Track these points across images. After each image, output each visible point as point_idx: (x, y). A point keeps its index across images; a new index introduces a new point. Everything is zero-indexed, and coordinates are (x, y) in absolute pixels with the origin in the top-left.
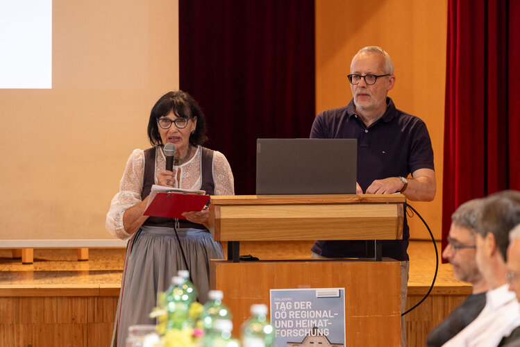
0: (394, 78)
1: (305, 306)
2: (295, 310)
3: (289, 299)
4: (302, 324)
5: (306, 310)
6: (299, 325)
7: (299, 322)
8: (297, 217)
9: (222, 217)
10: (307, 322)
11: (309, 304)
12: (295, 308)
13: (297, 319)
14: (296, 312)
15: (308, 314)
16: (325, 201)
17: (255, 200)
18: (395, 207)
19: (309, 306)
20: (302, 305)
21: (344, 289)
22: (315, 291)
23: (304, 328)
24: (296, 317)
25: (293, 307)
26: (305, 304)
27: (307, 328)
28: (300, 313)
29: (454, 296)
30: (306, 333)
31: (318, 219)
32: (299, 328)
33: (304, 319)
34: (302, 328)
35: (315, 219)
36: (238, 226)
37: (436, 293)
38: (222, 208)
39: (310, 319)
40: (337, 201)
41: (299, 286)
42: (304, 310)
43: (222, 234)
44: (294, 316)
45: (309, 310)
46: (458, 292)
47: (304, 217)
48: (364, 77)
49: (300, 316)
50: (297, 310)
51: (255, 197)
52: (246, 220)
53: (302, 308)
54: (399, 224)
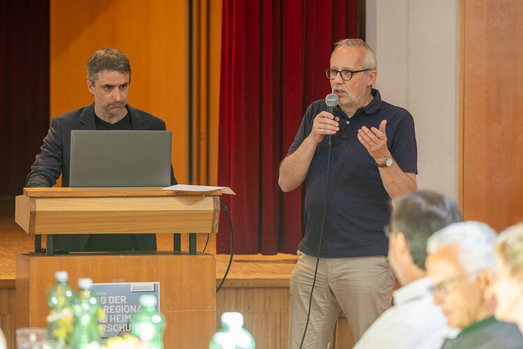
0: (375, 73)
1: (120, 301)
2: (109, 305)
3: (103, 293)
4: (116, 318)
5: (120, 305)
6: (113, 320)
7: (113, 317)
8: (113, 210)
9: (37, 210)
10: (121, 317)
11: (124, 299)
12: (110, 303)
13: (112, 314)
14: (111, 307)
15: (123, 309)
16: (141, 193)
17: (71, 192)
18: (210, 200)
19: (124, 300)
20: (116, 300)
21: (158, 283)
22: (130, 285)
23: (118, 324)
24: (111, 312)
25: (108, 301)
26: (120, 299)
27: (122, 323)
28: (114, 308)
29: (246, 288)
30: (121, 328)
31: (134, 211)
32: (113, 323)
33: (119, 314)
34: (116, 323)
35: (131, 212)
36: (53, 219)
37: (229, 285)
38: (37, 200)
39: (124, 314)
40: (152, 194)
41: (114, 280)
42: (118, 304)
43: (36, 227)
44: (109, 310)
45: (124, 305)
46: (251, 284)
47: (120, 210)
48: (341, 72)
49: (114, 310)
50: (111, 305)
51: (69, 189)
52: (62, 213)
53: (116, 303)
54: (214, 217)
